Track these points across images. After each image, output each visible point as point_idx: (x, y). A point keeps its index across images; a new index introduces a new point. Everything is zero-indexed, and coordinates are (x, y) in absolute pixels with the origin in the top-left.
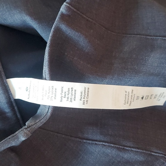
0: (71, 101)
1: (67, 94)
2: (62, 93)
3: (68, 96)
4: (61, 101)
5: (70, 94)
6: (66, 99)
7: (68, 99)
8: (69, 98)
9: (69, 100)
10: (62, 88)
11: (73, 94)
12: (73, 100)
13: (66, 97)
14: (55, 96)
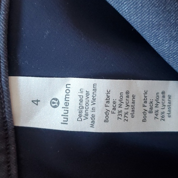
0: (163, 118)
1: (154, 106)
2: (146, 104)
3: (156, 109)
4: (144, 120)
5: (160, 105)
6: (153, 115)
7: (157, 115)
8: (160, 113)
9: (159, 116)
10: (146, 93)
11: (166, 104)
12: (166, 115)
13: (154, 110)
14: (133, 111)
